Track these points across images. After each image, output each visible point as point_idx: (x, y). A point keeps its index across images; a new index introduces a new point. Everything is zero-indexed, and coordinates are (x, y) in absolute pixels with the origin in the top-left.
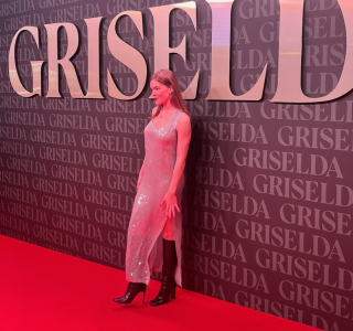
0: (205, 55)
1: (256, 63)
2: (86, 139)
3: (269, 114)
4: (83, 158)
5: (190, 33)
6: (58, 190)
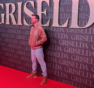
0: (52, 14)
2: (17, 36)
3: (69, 31)
4: (16, 42)
5: (47, 8)
6: (9, 50)
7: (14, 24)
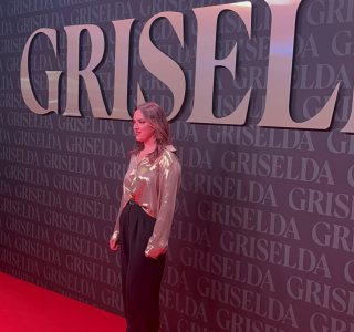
1: (325, 81)
2: (109, 168)
3: (338, 147)
4: (104, 190)
5: (242, 41)
7: (96, 115)
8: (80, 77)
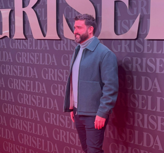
0: (145, 2)
4: (43, 88)
6: (23, 114)
7: (35, 37)
8: (24, 12)
